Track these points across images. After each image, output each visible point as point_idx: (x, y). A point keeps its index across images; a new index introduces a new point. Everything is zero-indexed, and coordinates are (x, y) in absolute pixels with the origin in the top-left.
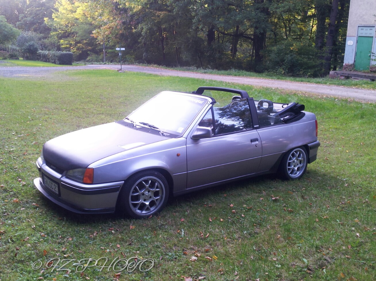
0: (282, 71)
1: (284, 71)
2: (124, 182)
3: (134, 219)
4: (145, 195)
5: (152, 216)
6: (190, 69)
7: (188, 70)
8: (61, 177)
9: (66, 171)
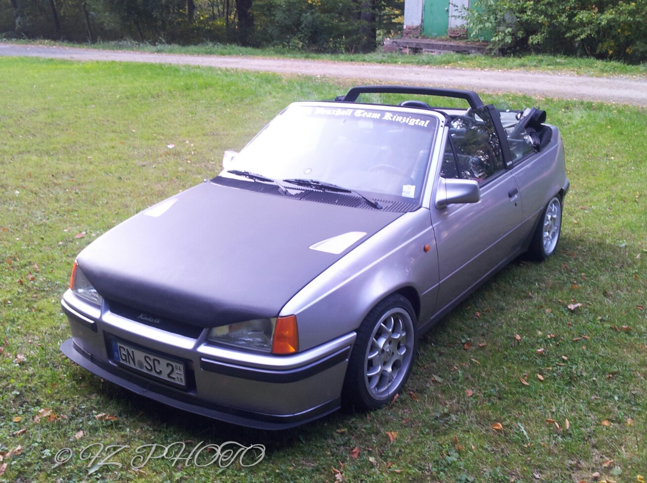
0: (298, 44)
1: (301, 43)
2: (355, 334)
3: (372, 410)
4: (386, 353)
5: (397, 395)
6: (122, 45)
7: (121, 47)
8: (197, 345)
9: (208, 329)
